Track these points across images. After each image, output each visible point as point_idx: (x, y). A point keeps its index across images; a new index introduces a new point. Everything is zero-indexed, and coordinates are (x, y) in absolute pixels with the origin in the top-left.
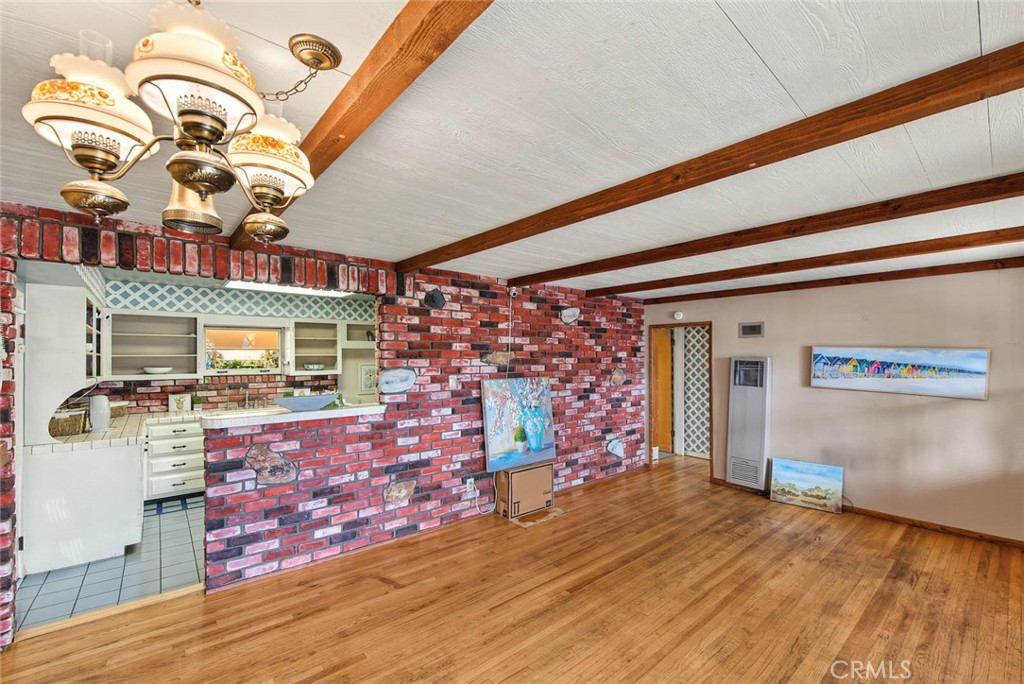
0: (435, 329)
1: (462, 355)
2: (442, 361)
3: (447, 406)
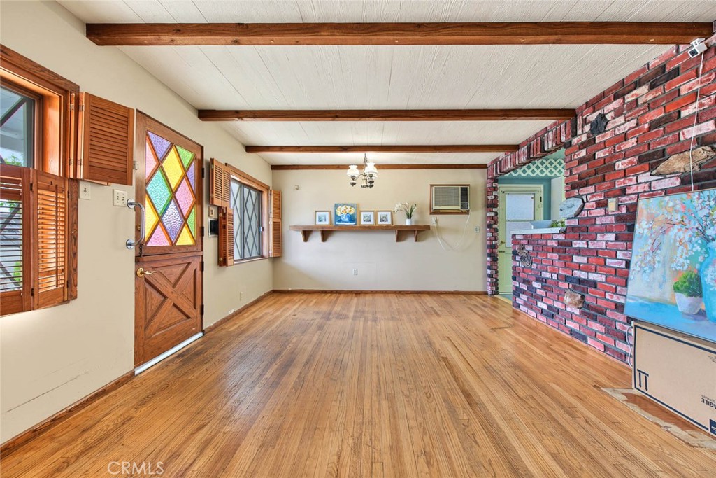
0: (599, 155)
1: (625, 173)
2: (606, 185)
3: (611, 232)
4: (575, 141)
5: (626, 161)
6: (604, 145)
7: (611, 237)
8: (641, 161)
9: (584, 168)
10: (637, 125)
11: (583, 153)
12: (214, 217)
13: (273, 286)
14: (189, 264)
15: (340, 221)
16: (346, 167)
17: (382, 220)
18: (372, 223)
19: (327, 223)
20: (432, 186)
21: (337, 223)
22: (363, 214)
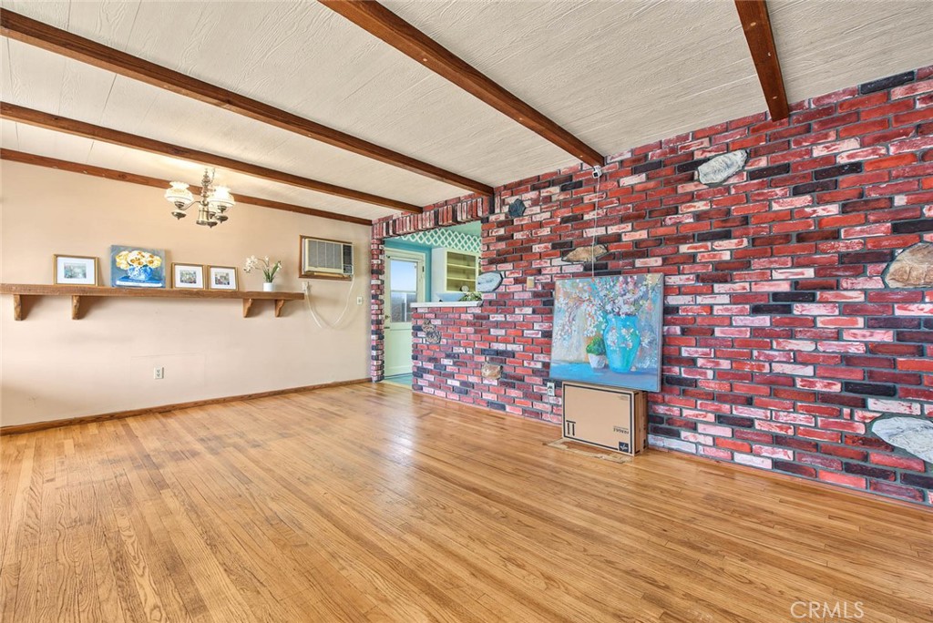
0: (518, 236)
1: (541, 256)
2: (524, 263)
3: (528, 306)
4: (492, 218)
5: (542, 245)
6: (521, 228)
7: (529, 310)
8: (554, 247)
9: (502, 246)
10: (551, 217)
11: (502, 231)
15: (127, 278)
17: (218, 282)
18: (199, 285)
19: (90, 280)
20: (302, 237)
21: (118, 283)
22: (178, 269)
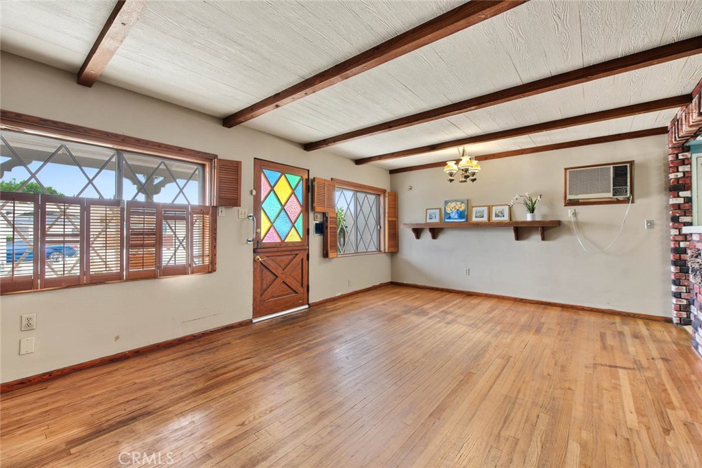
12: (319, 220)
13: (392, 278)
14: (297, 254)
15: (450, 218)
16: (443, 164)
17: (497, 216)
18: (485, 219)
19: (437, 220)
20: (566, 169)
21: (446, 220)
22: (475, 210)
